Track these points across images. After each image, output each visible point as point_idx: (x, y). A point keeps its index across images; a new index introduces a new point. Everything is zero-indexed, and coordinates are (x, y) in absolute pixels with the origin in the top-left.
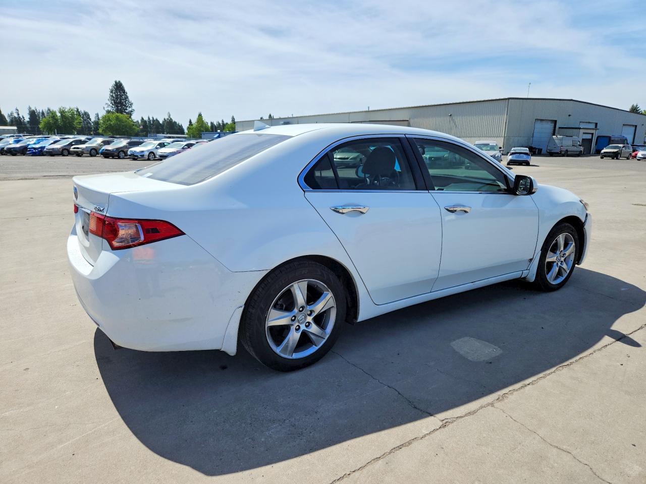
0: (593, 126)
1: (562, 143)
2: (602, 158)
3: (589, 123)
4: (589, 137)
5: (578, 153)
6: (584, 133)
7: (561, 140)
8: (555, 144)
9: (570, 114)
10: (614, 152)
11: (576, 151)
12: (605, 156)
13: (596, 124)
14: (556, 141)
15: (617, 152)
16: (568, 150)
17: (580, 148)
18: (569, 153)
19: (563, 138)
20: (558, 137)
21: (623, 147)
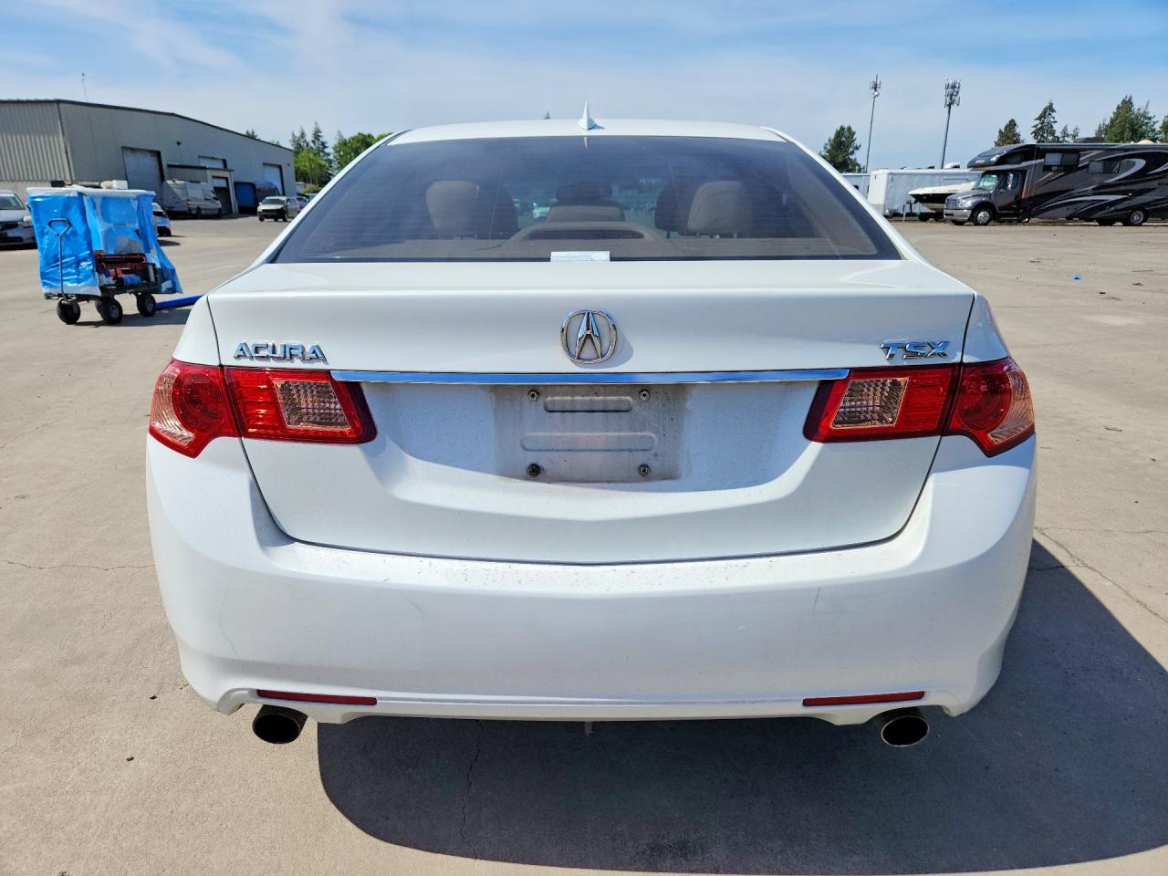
0: (220, 165)
1: (187, 194)
2: (262, 220)
3: (213, 158)
4: (222, 184)
5: (216, 212)
6: (214, 177)
7: (183, 188)
8: (175, 196)
9: (180, 141)
10: (277, 210)
11: (213, 210)
12: (267, 217)
13: (224, 161)
14: (178, 191)
15: (282, 209)
16: (201, 207)
17: (217, 204)
18: (203, 212)
19: (185, 184)
20: (178, 182)
21: (288, 200)
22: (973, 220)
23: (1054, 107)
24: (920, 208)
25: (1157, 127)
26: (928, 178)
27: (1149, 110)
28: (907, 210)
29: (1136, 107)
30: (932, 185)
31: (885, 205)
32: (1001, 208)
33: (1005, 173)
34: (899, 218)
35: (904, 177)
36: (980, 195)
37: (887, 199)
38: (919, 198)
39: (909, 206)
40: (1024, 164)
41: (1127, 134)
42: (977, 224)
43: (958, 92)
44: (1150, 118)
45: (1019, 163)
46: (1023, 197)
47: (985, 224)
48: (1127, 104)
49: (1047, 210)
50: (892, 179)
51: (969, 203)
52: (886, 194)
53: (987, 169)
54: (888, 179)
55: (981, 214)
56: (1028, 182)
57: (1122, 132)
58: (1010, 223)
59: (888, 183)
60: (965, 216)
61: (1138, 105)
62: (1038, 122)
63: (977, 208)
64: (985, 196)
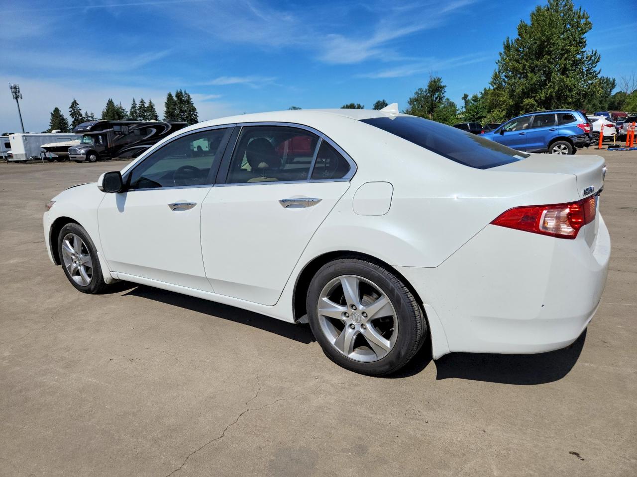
22: (88, 160)
23: (77, 102)
24: (50, 155)
25: (128, 113)
26: (48, 138)
27: (122, 106)
28: (44, 156)
29: (115, 104)
30: (51, 142)
31: (26, 154)
32: (100, 153)
33: (97, 135)
34: (39, 161)
35: (33, 138)
36: (87, 147)
37: (26, 150)
38: (49, 149)
39: (43, 154)
40: (104, 131)
41: (116, 117)
42: (90, 161)
43: (19, 91)
44: (124, 110)
45: (102, 130)
46: (109, 147)
47: (95, 161)
48: (110, 103)
49: (123, 152)
50: (26, 139)
51: (83, 151)
52: (25, 147)
53: (86, 133)
54: (23, 139)
55: (91, 157)
56: (109, 140)
57: (114, 116)
58: (107, 160)
59: (24, 142)
60: (82, 157)
61: (116, 103)
62: (71, 109)
63: (88, 153)
64: (90, 147)
